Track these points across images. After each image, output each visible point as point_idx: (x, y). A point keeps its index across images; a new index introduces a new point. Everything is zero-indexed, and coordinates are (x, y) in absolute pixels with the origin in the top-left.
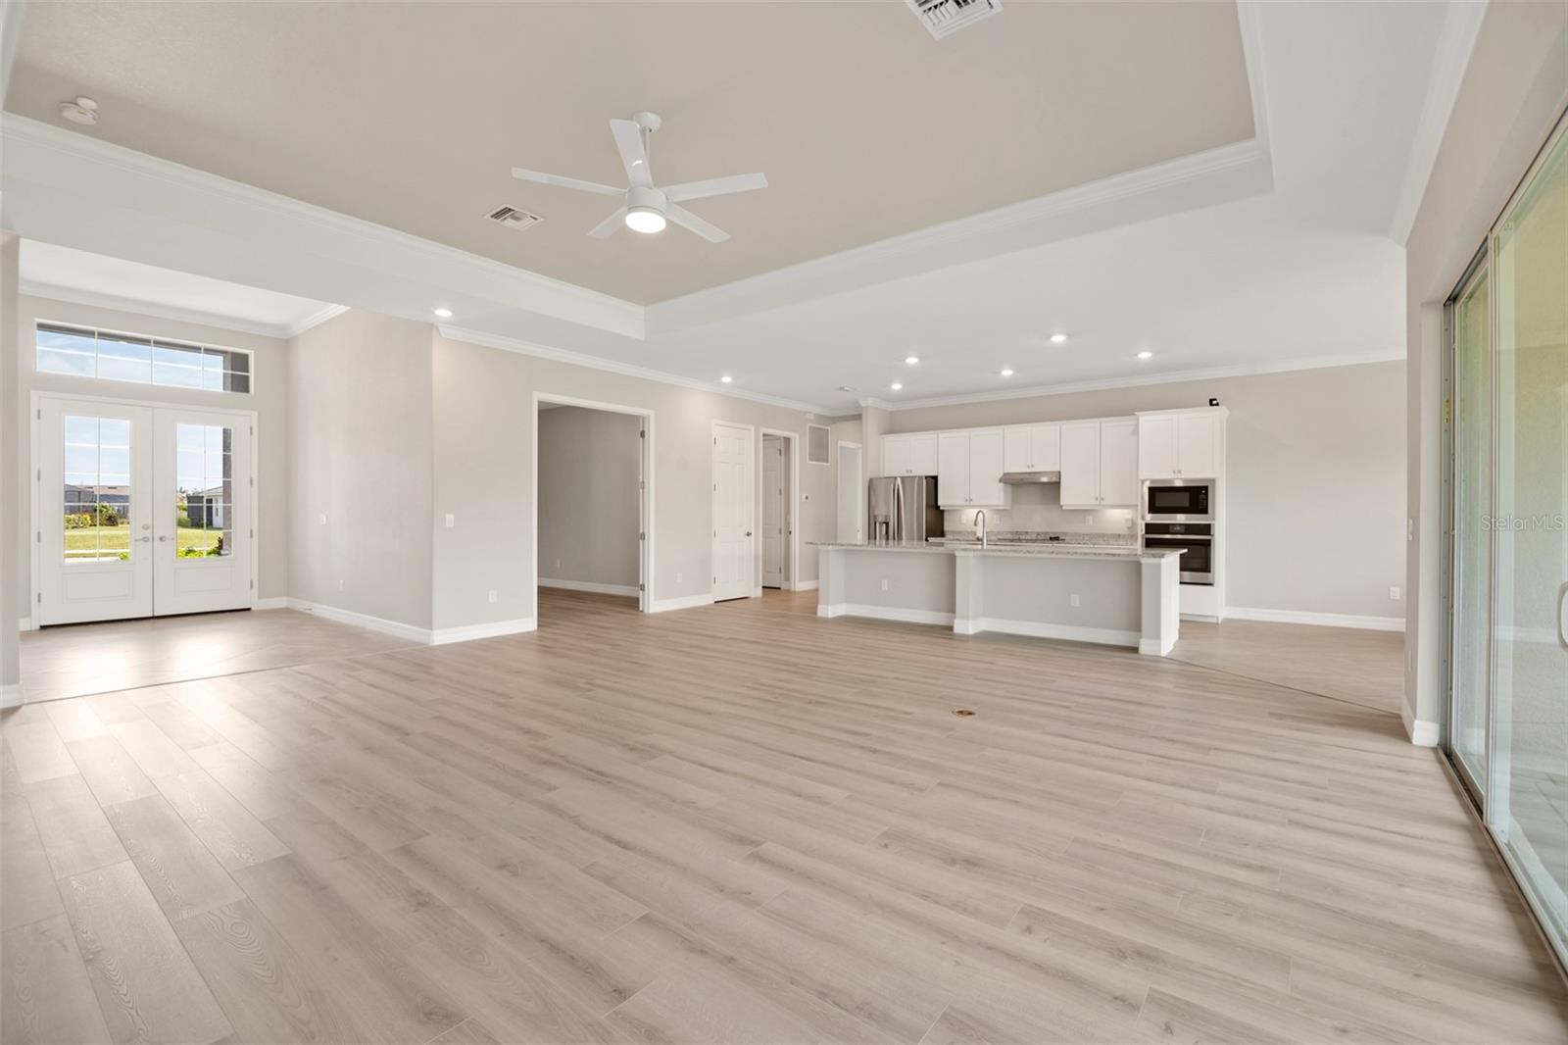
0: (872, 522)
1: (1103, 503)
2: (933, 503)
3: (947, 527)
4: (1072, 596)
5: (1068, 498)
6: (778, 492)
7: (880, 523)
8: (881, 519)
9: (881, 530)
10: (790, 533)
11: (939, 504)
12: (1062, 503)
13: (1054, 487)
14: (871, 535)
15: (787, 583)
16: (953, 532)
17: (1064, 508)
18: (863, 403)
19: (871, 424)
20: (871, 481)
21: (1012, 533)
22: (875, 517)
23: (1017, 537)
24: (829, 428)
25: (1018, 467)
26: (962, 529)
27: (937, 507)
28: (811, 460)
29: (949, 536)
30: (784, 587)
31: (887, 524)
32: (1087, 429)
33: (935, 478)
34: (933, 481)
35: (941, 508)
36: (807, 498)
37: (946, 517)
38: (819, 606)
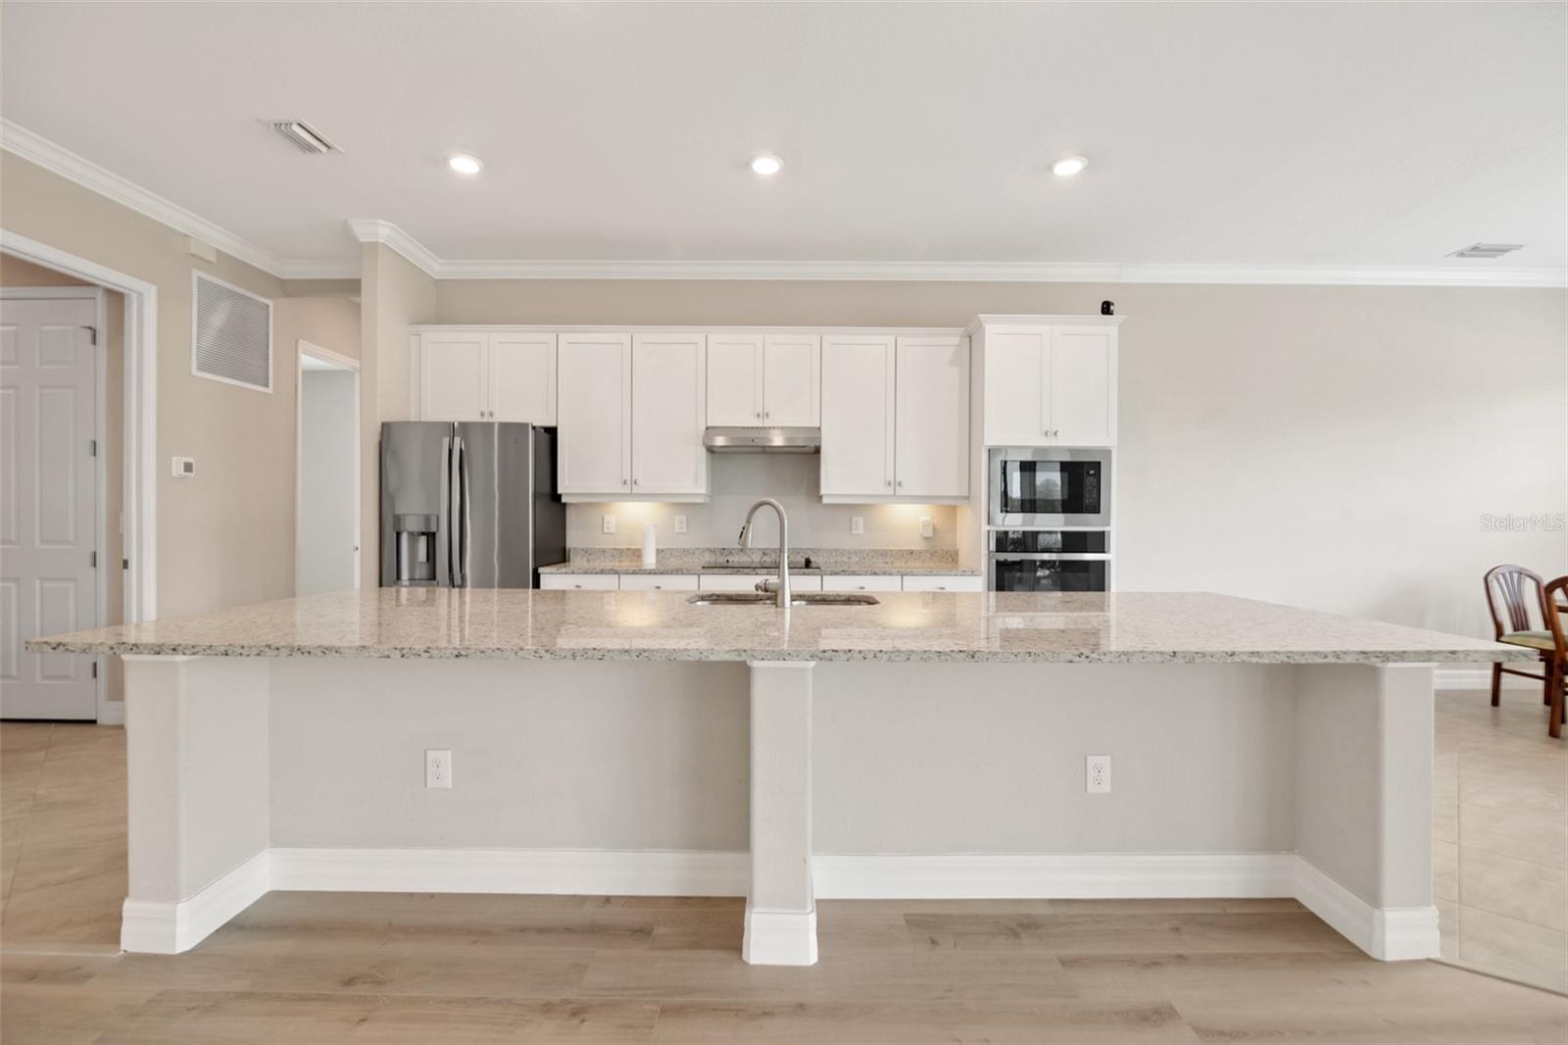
0: (389, 531)
1: (900, 491)
2: (547, 488)
3: (572, 541)
4: (1092, 760)
5: (834, 482)
6: (88, 448)
7: (411, 534)
8: (413, 524)
9: (414, 553)
10: (126, 564)
11: (559, 492)
12: (823, 491)
13: (806, 457)
14: (388, 574)
15: (115, 704)
16: (586, 552)
17: (825, 501)
18: (363, 232)
19: (383, 304)
20: (386, 428)
21: (713, 551)
22: (397, 519)
23: (722, 560)
24: (270, 303)
25: (737, 415)
26: (606, 544)
27: (555, 497)
28: (200, 368)
29: (576, 561)
30: (105, 718)
31: (431, 537)
32: (872, 346)
33: (552, 432)
34: (546, 437)
35: (564, 500)
36: (188, 467)
37: (571, 517)
38: (128, 907)
